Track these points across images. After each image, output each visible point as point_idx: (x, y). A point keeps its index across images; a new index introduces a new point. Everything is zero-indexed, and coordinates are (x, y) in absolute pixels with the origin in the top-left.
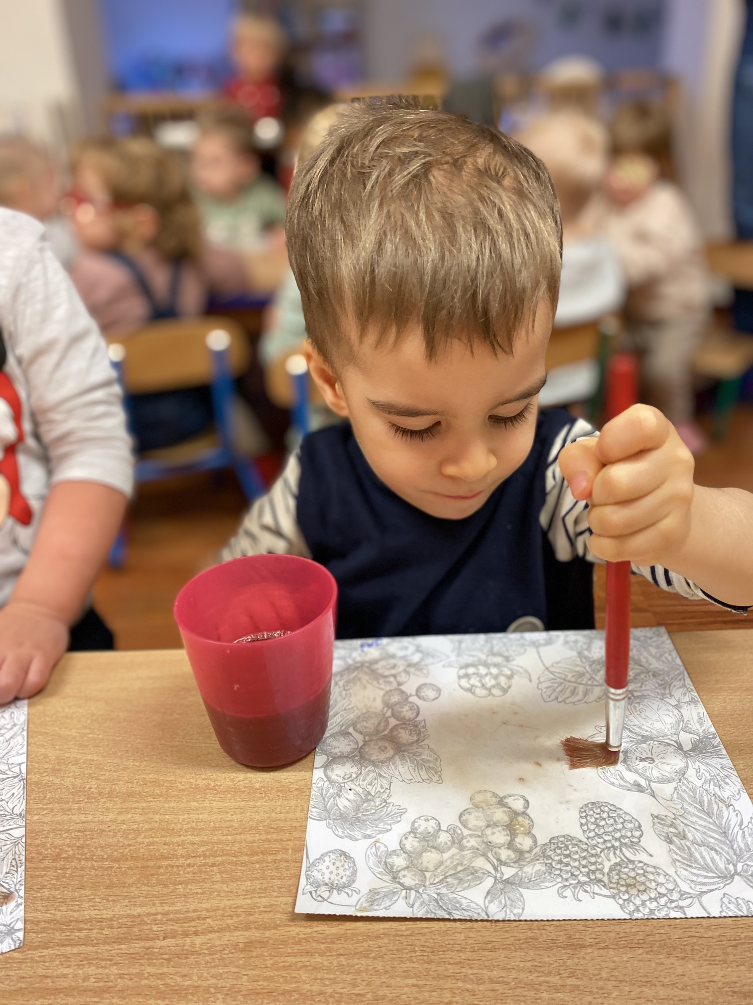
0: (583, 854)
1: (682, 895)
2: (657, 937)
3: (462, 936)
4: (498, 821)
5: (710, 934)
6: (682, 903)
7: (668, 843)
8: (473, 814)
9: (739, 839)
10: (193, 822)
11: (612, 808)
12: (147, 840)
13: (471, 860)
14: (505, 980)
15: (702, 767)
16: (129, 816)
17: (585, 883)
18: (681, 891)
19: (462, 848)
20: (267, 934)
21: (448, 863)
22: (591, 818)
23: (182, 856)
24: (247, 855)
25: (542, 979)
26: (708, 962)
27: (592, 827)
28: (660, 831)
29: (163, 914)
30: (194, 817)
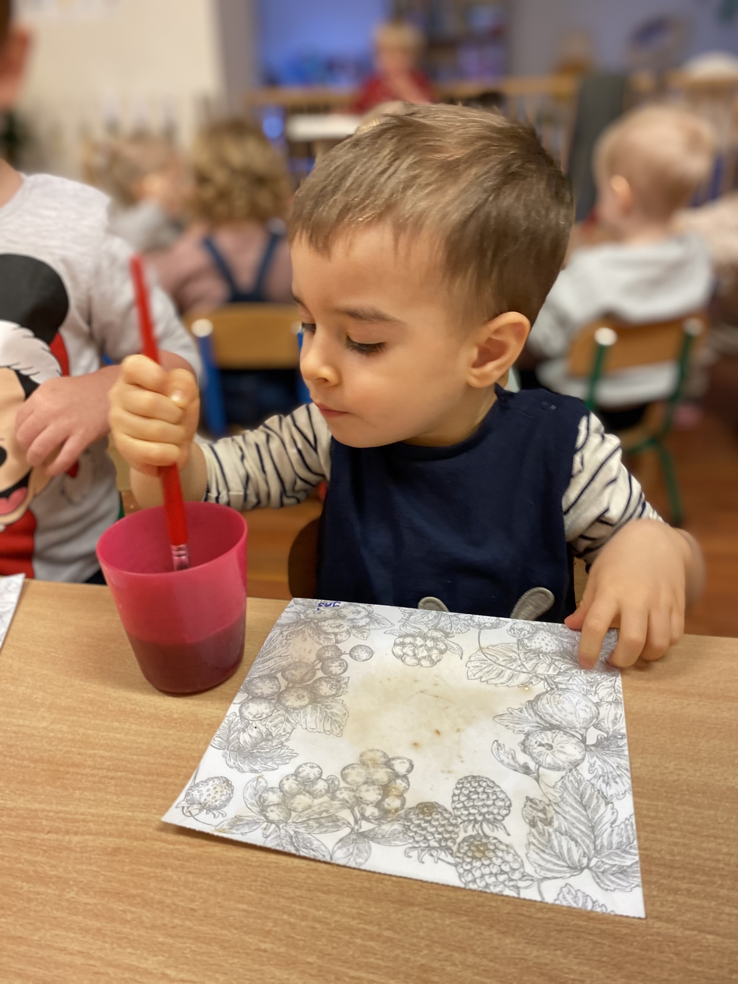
0: (443, 823)
1: (523, 876)
2: (486, 909)
3: (304, 876)
4: (377, 780)
5: (540, 915)
6: (521, 884)
7: (531, 826)
8: (356, 770)
9: (605, 836)
10: (110, 739)
11: (491, 784)
12: (66, 749)
13: (337, 810)
14: (328, 920)
15: (598, 763)
16: (59, 726)
17: (434, 848)
18: (524, 872)
19: (333, 798)
20: (135, 844)
21: (315, 808)
22: (466, 790)
23: (90, 767)
24: (144, 774)
25: (361, 926)
26: (526, 941)
27: (463, 798)
28: (528, 814)
29: (56, 812)
30: (112, 735)
